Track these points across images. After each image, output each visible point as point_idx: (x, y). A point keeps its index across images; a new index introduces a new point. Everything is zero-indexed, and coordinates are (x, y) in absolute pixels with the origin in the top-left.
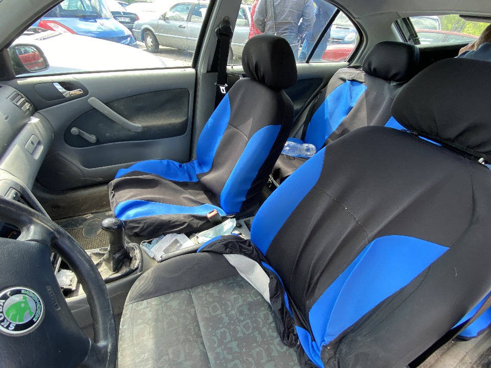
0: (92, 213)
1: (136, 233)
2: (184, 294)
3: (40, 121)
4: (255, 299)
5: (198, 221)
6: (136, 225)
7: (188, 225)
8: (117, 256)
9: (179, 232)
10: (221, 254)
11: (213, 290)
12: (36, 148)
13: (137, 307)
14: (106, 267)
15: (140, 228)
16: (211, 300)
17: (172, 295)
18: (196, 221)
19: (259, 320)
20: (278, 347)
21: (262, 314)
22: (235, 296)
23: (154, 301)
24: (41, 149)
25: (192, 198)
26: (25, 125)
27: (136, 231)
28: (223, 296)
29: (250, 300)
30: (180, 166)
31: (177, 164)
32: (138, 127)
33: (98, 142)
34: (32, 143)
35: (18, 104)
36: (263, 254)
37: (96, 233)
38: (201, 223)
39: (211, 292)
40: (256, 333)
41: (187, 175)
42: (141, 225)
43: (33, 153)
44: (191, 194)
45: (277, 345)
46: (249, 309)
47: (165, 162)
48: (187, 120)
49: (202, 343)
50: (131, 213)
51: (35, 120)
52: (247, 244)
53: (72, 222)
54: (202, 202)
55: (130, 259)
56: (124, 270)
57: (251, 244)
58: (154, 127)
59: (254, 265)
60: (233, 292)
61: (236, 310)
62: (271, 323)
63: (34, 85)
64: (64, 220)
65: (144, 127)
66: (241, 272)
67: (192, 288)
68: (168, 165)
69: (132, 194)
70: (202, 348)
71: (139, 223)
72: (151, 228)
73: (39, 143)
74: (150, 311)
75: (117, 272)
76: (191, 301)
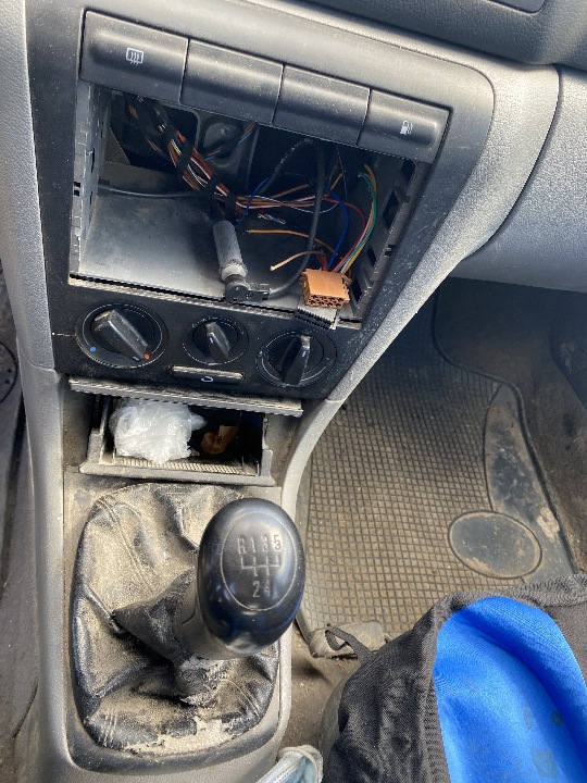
0: (561, 534)
37: (471, 555)
53: (519, 478)
64: (525, 457)
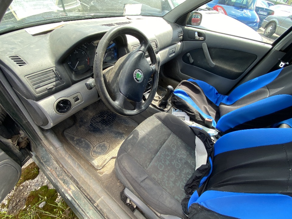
1: (174, 101)
2: (169, 131)
3: (181, 45)
4: (191, 164)
5: (200, 118)
6: (177, 99)
7: (194, 115)
8: (163, 101)
9: (188, 115)
10: (196, 135)
11: (179, 142)
12: (172, 53)
13: (155, 118)
14: (158, 103)
15: (177, 101)
16: (175, 143)
17: (166, 127)
18: (199, 117)
19: (185, 171)
20: (181, 186)
21: (188, 171)
22: (185, 153)
23: (160, 122)
24: (174, 54)
25: (208, 110)
26: (176, 43)
27: (175, 101)
28: (181, 148)
29: (189, 161)
30: (217, 94)
31: (216, 91)
32: (213, 65)
33: (192, 64)
34: (173, 51)
35: (179, 35)
36: (214, 154)
38: (200, 120)
39: (178, 141)
40: (179, 171)
41: (216, 99)
42: (178, 100)
43: (170, 54)
44: (209, 108)
45: (181, 185)
46: (185, 163)
47: (211, 87)
48: (242, 73)
49: (160, 148)
50: (179, 95)
51: (179, 44)
52: (211, 143)
54: (211, 115)
55: (166, 107)
56: (161, 108)
57: (213, 145)
58: (221, 68)
59: (205, 154)
60: (185, 151)
61: (180, 156)
62: (188, 177)
63: (189, 30)
65: (215, 66)
66: (197, 151)
67: (174, 133)
68: (212, 89)
69: (186, 89)
70: (159, 148)
71: (178, 99)
72: (180, 104)
73: (174, 52)
74: (157, 123)
75: (159, 107)
76: (169, 135)
